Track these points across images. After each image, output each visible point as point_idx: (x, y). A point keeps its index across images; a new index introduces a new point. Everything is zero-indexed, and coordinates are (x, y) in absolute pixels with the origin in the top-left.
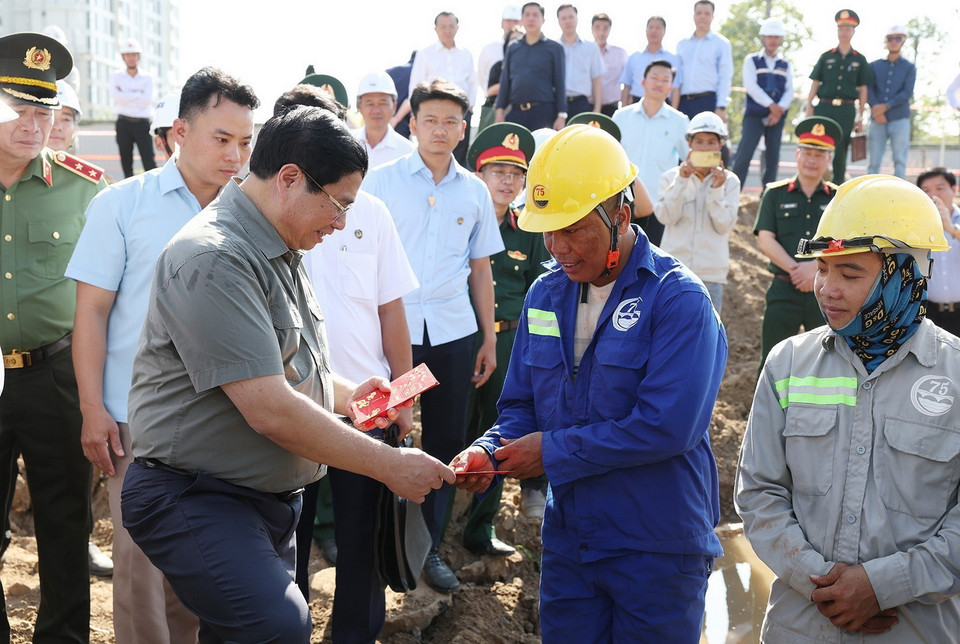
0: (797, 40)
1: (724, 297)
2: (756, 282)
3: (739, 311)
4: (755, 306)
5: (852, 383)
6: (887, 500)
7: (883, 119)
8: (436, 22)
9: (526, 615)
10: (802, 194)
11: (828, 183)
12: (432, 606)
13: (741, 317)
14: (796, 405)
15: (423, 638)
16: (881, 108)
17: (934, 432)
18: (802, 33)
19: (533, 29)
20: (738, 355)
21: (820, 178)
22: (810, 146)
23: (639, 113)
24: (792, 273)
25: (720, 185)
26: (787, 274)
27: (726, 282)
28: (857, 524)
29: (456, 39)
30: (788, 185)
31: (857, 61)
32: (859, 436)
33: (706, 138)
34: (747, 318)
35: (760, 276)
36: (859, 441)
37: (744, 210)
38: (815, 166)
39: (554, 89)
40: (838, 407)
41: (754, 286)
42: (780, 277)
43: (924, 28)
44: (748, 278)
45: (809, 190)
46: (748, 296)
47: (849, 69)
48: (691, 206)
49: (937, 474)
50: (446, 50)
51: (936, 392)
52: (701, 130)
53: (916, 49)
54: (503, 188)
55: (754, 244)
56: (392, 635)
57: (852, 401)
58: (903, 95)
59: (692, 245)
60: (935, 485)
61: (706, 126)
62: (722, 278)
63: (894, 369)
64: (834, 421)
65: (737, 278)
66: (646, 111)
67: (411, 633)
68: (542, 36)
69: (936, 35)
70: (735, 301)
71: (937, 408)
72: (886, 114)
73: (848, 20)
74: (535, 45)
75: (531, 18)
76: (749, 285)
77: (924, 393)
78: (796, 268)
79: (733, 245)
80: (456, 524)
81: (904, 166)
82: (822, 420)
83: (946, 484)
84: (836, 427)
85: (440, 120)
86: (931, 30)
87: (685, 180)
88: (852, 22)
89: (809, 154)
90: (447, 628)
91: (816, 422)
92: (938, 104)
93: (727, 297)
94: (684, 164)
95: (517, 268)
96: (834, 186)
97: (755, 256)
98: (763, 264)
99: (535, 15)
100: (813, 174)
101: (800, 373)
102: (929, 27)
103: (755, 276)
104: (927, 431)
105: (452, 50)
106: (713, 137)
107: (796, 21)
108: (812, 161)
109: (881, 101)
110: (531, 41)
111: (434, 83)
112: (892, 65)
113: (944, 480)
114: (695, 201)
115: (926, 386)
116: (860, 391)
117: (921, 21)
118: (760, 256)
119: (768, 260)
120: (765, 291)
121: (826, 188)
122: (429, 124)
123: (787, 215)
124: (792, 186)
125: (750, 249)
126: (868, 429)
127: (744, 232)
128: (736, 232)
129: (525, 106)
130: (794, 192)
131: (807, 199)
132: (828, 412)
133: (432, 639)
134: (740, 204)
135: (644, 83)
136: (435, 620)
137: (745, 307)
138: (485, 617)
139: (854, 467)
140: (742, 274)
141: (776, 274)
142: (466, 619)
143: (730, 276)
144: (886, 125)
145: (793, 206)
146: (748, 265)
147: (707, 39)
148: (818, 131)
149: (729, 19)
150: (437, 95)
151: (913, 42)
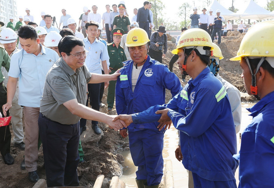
0: (161, 8)
8: (92, 7)
9: (119, 136)
12: (100, 137)
15: (99, 144)
18: (162, 6)
43: (187, 5)
53: (185, 10)
56: (92, 144)
67: (96, 143)
85: (93, 30)
90: (104, 141)
102: (188, 5)
111: (91, 22)
122: (91, 31)
133: (100, 144)
136: (101, 139)
138: (111, 138)
142: (108, 139)
150: (92, 24)
151: (184, 8)
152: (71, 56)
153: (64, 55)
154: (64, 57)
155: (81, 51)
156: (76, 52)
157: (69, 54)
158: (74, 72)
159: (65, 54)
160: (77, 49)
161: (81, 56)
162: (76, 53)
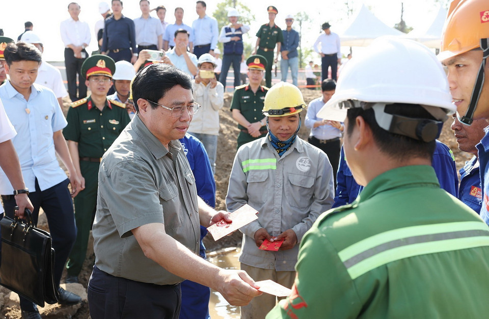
1: (218, 142)
2: (233, 134)
3: (226, 148)
4: (233, 145)
5: (274, 161)
6: (291, 203)
7: (286, 57)
8: (68, 7)
10: (252, 92)
11: (263, 87)
13: (227, 151)
14: (253, 171)
16: (286, 52)
17: (306, 177)
18: (250, 17)
19: (118, 13)
20: (226, 168)
21: (260, 84)
22: (254, 69)
23: (173, 54)
24: (248, 128)
25: (214, 87)
26: (246, 129)
27: (218, 134)
28: (280, 213)
29: (79, 16)
30: (245, 88)
31: (277, 31)
32: (278, 180)
33: (208, 65)
34: (229, 151)
35: (235, 131)
36: (278, 182)
37: (227, 100)
38: (257, 78)
39: (130, 42)
40: (268, 170)
41: (233, 136)
42: (244, 131)
43: (304, 16)
44: (229, 132)
45: (254, 90)
46: (230, 141)
47: (273, 34)
48: (201, 98)
49: (305, 192)
50: (74, 22)
51: (305, 163)
52: (206, 61)
53: (300, 26)
54: (99, 87)
55: (231, 116)
57: (274, 168)
58: (294, 46)
59: (202, 117)
60: (305, 196)
61: (207, 60)
62: (216, 133)
63: (290, 154)
64: (267, 176)
65: (225, 132)
66: (177, 53)
67: (66, 317)
68: (122, 15)
69: (309, 20)
70: (224, 143)
71: (306, 169)
72: (288, 55)
73: (273, 11)
74: (119, 20)
75: (116, 6)
76: (230, 136)
77: (301, 163)
78: (250, 126)
79: (222, 117)
80: (89, 260)
81: (297, 79)
82: (263, 175)
83: (308, 196)
84: (268, 178)
86: (307, 18)
87: (197, 85)
88: (274, 12)
89: (254, 73)
90: (85, 312)
91: (261, 176)
92: (311, 51)
93: (220, 141)
94: (197, 77)
95: (114, 128)
96: (266, 88)
97: (232, 122)
98: (235, 125)
99: (118, 5)
100: (257, 82)
101: (253, 158)
102: (306, 16)
103: (232, 131)
104: (303, 177)
105: (78, 22)
106: (210, 65)
107: (248, 12)
108: (255, 76)
109: (285, 49)
110: (117, 18)
112: (289, 33)
113: (307, 194)
114: (203, 96)
115: (301, 161)
116: (278, 164)
117: (302, 13)
118: (235, 122)
119: (237, 123)
120: (237, 138)
121: (262, 89)
123: (245, 101)
124: (247, 88)
125: (230, 119)
126: (281, 177)
127: (227, 111)
128: (223, 111)
129: (116, 51)
130: (248, 91)
131: (254, 94)
132: (265, 172)
134: (225, 98)
135: (175, 40)
137: (228, 146)
139: (277, 192)
140: (226, 130)
141: (241, 130)
143: (221, 131)
144: (288, 60)
145: (247, 97)
146: (229, 126)
147: (205, 19)
148: (257, 61)
149: (216, 10)
151: (298, 22)
152: (159, 109)
153: (145, 107)
154: (143, 111)
155: (183, 99)
156: (174, 101)
157: (155, 105)
158: (166, 151)
159: (147, 103)
160: (175, 94)
161: (182, 113)
162: (173, 104)
